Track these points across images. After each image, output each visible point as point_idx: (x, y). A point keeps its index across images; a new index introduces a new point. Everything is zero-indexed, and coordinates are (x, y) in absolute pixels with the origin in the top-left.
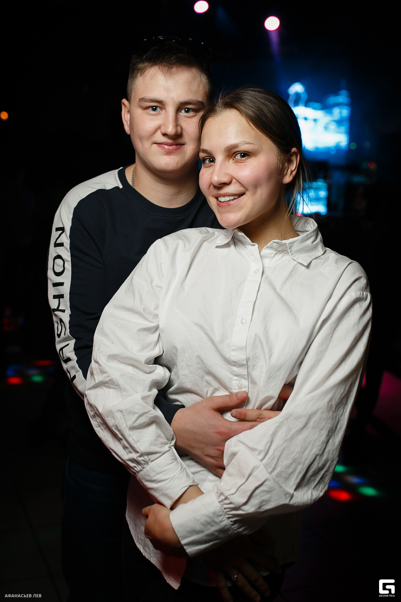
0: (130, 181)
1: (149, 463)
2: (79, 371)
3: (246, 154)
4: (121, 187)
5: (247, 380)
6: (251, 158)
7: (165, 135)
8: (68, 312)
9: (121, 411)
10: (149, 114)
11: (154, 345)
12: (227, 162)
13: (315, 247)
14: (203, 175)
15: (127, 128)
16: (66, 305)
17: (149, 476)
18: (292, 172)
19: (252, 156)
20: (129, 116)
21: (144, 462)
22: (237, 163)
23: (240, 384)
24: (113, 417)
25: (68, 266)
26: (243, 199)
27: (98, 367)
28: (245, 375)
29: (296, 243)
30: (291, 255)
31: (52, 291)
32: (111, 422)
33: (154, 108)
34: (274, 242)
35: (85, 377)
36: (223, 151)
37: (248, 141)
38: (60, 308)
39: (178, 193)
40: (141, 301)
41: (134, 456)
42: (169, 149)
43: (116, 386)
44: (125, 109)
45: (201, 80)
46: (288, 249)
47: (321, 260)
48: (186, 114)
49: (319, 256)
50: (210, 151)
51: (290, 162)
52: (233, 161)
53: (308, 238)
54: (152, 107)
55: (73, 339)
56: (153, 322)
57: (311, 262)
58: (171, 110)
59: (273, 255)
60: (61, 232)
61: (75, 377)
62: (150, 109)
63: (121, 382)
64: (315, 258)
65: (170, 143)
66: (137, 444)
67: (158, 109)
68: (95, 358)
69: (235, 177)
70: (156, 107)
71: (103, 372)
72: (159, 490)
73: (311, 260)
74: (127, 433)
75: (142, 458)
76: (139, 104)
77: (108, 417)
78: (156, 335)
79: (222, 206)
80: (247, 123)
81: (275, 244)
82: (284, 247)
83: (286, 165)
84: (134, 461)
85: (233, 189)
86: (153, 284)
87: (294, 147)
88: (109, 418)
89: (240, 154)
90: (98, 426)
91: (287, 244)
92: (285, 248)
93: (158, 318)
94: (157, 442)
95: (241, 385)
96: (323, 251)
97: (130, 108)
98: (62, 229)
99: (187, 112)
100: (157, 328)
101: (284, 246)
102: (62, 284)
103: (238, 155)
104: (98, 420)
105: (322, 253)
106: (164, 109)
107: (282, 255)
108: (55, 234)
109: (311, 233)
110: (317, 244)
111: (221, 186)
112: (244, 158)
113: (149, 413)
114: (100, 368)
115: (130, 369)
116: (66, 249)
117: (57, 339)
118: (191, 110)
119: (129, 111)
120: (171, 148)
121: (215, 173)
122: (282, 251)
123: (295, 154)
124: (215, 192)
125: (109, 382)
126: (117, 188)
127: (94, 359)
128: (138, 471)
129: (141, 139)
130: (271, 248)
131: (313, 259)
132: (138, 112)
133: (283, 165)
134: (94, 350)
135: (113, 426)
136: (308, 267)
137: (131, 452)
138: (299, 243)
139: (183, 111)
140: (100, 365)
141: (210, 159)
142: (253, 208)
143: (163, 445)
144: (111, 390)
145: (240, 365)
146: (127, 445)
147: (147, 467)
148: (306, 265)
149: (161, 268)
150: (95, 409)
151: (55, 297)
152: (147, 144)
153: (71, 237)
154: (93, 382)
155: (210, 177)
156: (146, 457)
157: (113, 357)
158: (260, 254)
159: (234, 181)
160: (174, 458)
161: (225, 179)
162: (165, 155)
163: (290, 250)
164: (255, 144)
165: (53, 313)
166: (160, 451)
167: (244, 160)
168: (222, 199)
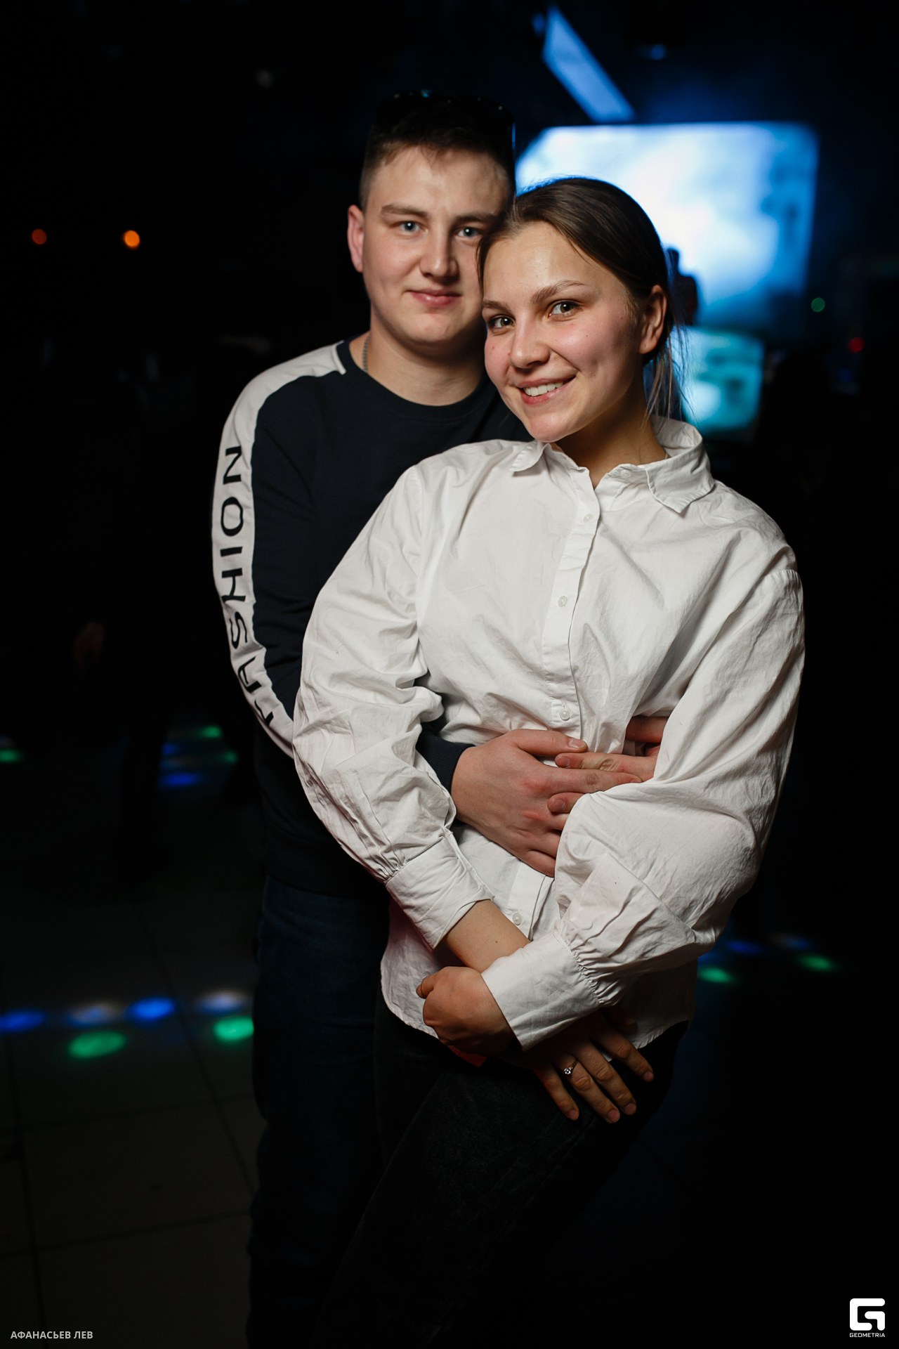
0: (358, 359)
1: (404, 864)
2: (277, 705)
3: (571, 305)
4: (343, 371)
5: (577, 703)
6: (582, 310)
7: (427, 275)
8: (251, 600)
9: (356, 771)
10: (400, 236)
11: (410, 657)
12: (537, 322)
13: (697, 480)
14: (493, 348)
15: (357, 260)
16: (247, 588)
17: (404, 885)
18: (655, 330)
19: (583, 308)
20: (361, 238)
21: (395, 862)
22: (556, 322)
23: (565, 711)
24: (342, 782)
25: (250, 516)
26: (572, 386)
27: (312, 696)
28: (573, 695)
29: (662, 471)
30: (652, 492)
31: (220, 564)
32: (336, 791)
33: (409, 225)
34: (622, 468)
35: (291, 714)
36: (529, 302)
37: (574, 279)
38: (236, 594)
39: (449, 381)
40: (384, 580)
41: (378, 850)
42: (433, 303)
43: (346, 728)
44: (354, 224)
45: (496, 177)
46: (648, 481)
47: (705, 503)
48: (467, 239)
49: (703, 495)
50: (503, 305)
51: (650, 312)
52: (548, 320)
53: (684, 462)
54: (406, 223)
55: (261, 648)
56: (406, 618)
57: (688, 507)
58: (439, 230)
59: (619, 491)
60: (236, 455)
61: (271, 716)
62: (402, 227)
63: (355, 722)
64: (695, 499)
65: (435, 291)
66: (384, 829)
67: (417, 228)
68: (307, 680)
69: (555, 348)
70: (413, 223)
71: (322, 704)
72: (423, 910)
73: (688, 502)
74: (367, 808)
75: (391, 854)
76: (382, 216)
77: (331, 783)
78: (413, 641)
79: (532, 403)
80: (570, 247)
81: (625, 471)
82: (641, 477)
83: (645, 318)
84: (377, 860)
85: (552, 369)
86: (404, 550)
87: (656, 284)
88: (335, 785)
89: (560, 305)
90: (316, 799)
91: (647, 473)
92: (642, 479)
93: (415, 610)
94: (419, 827)
95: (568, 713)
96: (710, 485)
97: (365, 223)
98: (237, 450)
99: (468, 234)
100: (414, 628)
101: (641, 474)
102: (238, 550)
103: (557, 306)
104: (316, 790)
105: (709, 490)
106: (428, 227)
107: (635, 490)
108: (224, 461)
109: (690, 453)
110: (701, 473)
111: (529, 367)
112: (569, 312)
113: (405, 771)
114: (317, 696)
115: (370, 697)
116: (246, 485)
117: (233, 650)
118: (476, 233)
119: (361, 230)
120: (437, 300)
121: (518, 345)
122: (636, 485)
123: (659, 296)
124: (518, 379)
125: (333, 721)
126: (336, 373)
127: (304, 682)
128: (385, 876)
129: (384, 281)
130: (617, 477)
131: (691, 500)
132: (380, 231)
133: (639, 319)
134: (305, 667)
135: (341, 798)
136: (683, 514)
137: (372, 845)
138: (667, 472)
139: (461, 233)
140: (316, 692)
141: (503, 318)
142: (591, 402)
143: (428, 832)
144: (337, 735)
145: (562, 679)
146: (366, 832)
147: (402, 871)
148: (679, 511)
149: (417, 519)
150: (310, 770)
151: (225, 574)
152: (394, 293)
153: (255, 462)
154: (304, 722)
155: (509, 351)
156: (398, 852)
157: (340, 678)
158: (594, 488)
159: (553, 355)
160: (449, 853)
161: (537, 355)
162: (426, 312)
163: (652, 483)
164: (587, 285)
165: (223, 605)
166: (422, 843)
167: (569, 316)
168: (533, 392)
